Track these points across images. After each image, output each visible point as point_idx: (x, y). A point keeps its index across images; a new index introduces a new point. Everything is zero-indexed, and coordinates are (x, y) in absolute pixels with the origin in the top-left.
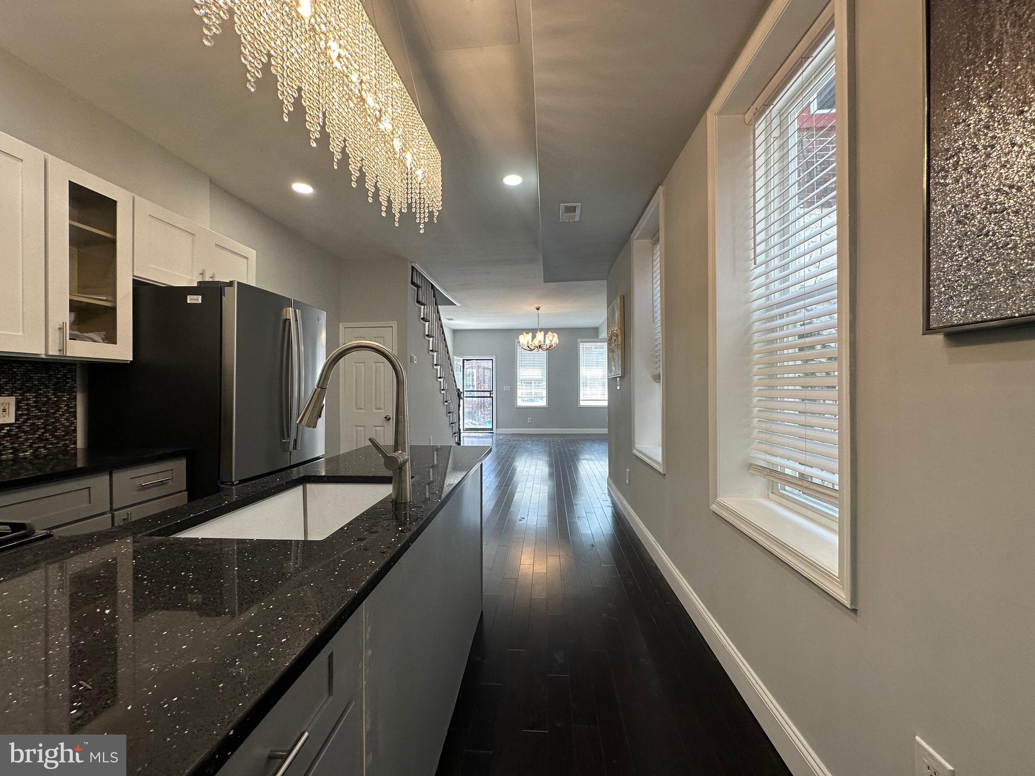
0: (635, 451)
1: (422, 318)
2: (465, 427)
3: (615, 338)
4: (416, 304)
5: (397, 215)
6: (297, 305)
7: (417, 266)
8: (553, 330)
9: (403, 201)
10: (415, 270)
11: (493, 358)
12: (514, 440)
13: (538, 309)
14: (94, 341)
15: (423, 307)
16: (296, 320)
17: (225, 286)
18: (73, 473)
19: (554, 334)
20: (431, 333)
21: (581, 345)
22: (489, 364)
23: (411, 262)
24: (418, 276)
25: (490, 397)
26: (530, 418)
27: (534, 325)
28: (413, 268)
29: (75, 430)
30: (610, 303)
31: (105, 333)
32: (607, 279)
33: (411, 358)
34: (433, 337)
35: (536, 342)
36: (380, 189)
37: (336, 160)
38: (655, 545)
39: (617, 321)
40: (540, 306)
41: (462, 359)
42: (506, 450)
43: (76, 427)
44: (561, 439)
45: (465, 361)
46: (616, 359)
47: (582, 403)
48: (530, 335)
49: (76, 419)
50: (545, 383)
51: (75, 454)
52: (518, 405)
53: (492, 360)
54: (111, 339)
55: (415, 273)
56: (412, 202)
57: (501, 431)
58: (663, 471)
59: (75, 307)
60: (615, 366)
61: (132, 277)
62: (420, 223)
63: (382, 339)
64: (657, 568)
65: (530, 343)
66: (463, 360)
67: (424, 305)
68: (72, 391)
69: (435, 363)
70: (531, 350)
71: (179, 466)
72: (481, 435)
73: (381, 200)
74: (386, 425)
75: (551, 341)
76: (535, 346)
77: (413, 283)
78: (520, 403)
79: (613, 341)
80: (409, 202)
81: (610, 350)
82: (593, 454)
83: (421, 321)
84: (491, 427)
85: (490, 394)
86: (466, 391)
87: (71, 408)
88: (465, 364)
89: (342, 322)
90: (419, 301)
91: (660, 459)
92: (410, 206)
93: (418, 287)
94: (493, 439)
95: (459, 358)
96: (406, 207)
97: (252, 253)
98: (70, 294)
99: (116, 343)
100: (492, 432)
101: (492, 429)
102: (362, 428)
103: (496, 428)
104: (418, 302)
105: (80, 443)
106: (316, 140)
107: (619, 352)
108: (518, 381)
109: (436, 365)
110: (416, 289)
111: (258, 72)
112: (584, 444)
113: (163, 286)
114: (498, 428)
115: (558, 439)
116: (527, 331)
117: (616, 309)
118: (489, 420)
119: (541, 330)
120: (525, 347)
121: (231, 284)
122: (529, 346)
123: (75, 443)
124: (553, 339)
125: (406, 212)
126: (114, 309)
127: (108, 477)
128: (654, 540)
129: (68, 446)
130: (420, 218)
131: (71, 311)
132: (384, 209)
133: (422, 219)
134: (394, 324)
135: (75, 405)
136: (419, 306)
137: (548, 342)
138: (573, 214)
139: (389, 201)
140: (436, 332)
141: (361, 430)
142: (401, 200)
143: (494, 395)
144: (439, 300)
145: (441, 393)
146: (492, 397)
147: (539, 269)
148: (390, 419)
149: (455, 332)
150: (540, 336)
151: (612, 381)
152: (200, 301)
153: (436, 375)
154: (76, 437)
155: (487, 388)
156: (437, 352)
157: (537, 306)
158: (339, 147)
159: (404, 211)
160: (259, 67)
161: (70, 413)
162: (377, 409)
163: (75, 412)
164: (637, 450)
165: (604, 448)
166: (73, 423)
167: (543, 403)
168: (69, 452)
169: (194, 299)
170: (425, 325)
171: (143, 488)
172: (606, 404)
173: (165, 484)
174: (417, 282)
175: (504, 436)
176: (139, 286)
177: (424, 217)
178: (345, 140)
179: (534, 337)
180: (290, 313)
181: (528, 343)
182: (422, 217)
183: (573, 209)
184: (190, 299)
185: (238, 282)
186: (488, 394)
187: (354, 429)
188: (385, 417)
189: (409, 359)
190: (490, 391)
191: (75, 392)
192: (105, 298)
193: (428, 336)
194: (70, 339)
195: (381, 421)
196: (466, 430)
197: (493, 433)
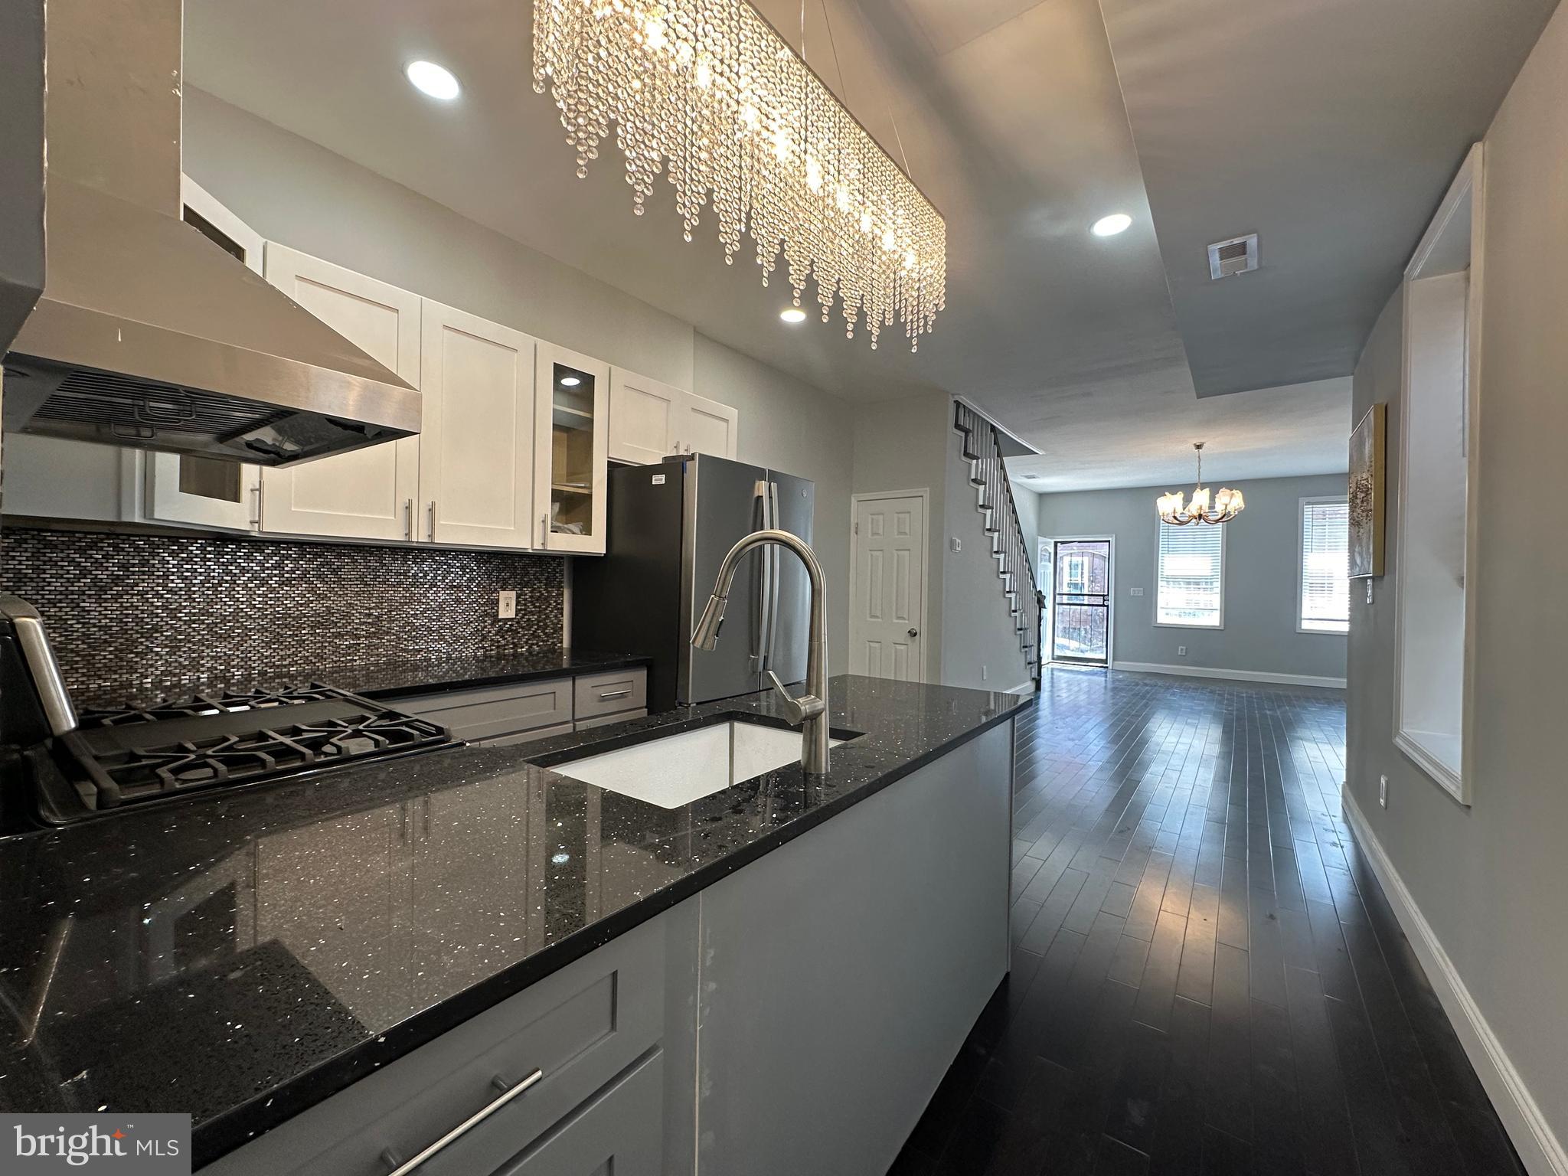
0: (1399, 741)
1: (972, 480)
2: (1056, 654)
3: (1363, 495)
4: (963, 458)
5: (876, 332)
6: (773, 476)
7: (965, 400)
8: (1231, 485)
9: (887, 309)
10: (961, 406)
11: (1110, 539)
12: (1146, 685)
13: (1199, 447)
14: (574, 533)
15: (975, 462)
16: (771, 498)
17: (687, 460)
18: (558, 674)
19: (1234, 491)
20: (989, 502)
21: (1308, 510)
22: (1104, 549)
23: (953, 395)
24: (967, 415)
25: (1103, 605)
26: (1184, 648)
27: (1188, 476)
28: (958, 404)
29: (562, 628)
30: (1357, 418)
31: (582, 523)
32: (1352, 374)
33: (952, 543)
34: (985, 484)
35: (1193, 509)
36: (845, 298)
37: (765, 274)
38: (1440, 959)
39: (1367, 459)
40: (1203, 441)
41: (1053, 541)
42: (1125, 700)
43: (562, 625)
44: (1250, 692)
45: (1059, 544)
46: (1365, 541)
47: (1306, 625)
48: (1180, 496)
49: (562, 616)
50: (1218, 584)
51: (562, 653)
52: (1159, 622)
53: (1109, 541)
54: (587, 530)
55: (961, 412)
56: (900, 308)
57: (1122, 665)
58: (1464, 797)
59: (557, 496)
60: (1362, 557)
61: (607, 459)
62: (911, 337)
63: (908, 515)
64: (1441, 1013)
65: (1179, 510)
66: (1056, 543)
67: (977, 458)
68: (560, 587)
69: (995, 549)
70: (1181, 523)
71: (640, 677)
72: (1084, 669)
73: (845, 315)
74: (909, 642)
75: (1226, 506)
76: (1190, 516)
77: (957, 426)
78: (1163, 618)
79: (1359, 501)
80: (897, 308)
81: (1355, 523)
82: (1322, 731)
83: (972, 484)
84: (1104, 658)
85: (1104, 600)
86: (1059, 594)
87: (559, 604)
88: (1058, 548)
89: (855, 493)
90: (969, 453)
91: (1457, 769)
92: (897, 314)
93: (967, 432)
94: (1106, 677)
95: (1049, 540)
96: (891, 316)
97: (732, 413)
98: (552, 483)
99: (591, 535)
100: (1105, 665)
101: (1105, 661)
102: (877, 645)
103: (1114, 660)
104: (966, 454)
105: (566, 644)
106: (734, 255)
107: (1369, 526)
108: (1159, 579)
109: (997, 552)
110: (963, 434)
111: (648, 189)
112: (1305, 708)
113: (637, 465)
114: (1117, 660)
115: (1244, 691)
116: (1173, 489)
117: (1366, 434)
118: (1100, 644)
119: (1203, 486)
120: (1171, 519)
121: (692, 457)
122: (1177, 515)
123: (561, 642)
124: (1232, 501)
125: (891, 324)
126: (590, 496)
127: (571, 682)
128: (1438, 945)
129: (556, 645)
130: (912, 329)
131: (553, 501)
132: (850, 327)
133: (913, 332)
134: (926, 492)
135: (562, 601)
136: (969, 460)
137: (1219, 508)
138: (1243, 258)
139: (861, 314)
140: (999, 500)
141: (875, 648)
142: (883, 307)
143: (1111, 603)
144: (1003, 447)
145: (1004, 597)
146: (1107, 606)
147: (1185, 373)
148: (915, 634)
149: (1042, 497)
150: (1201, 498)
151: (1357, 585)
152: (663, 482)
153: (996, 569)
154: (562, 635)
155: (1097, 590)
156: (999, 531)
157: (1198, 442)
158: (772, 254)
159: (889, 323)
160: (650, 182)
161: (558, 609)
162: (898, 618)
163: (562, 609)
164: (1404, 737)
165: (1339, 718)
166: (560, 621)
167: (1213, 620)
168: (554, 652)
169: (659, 479)
170: (978, 490)
171: (603, 699)
172: (1345, 627)
173: (626, 697)
174: (965, 422)
175: (1127, 675)
176: (613, 466)
177: (918, 327)
178: (783, 241)
179: (1187, 500)
180: (762, 488)
181: (1174, 512)
182: (915, 327)
183: (1242, 249)
184: (656, 480)
185: (700, 454)
186: (1100, 601)
187: (867, 645)
188: (909, 632)
189: (946, 545)
190: (1103, 596)
191: (562, 587)
192: (583, 485)
193: (982, 506)
194: (552, 531)
195: (904, 636)
196: (1057, 660)
197: (1107, 667)
